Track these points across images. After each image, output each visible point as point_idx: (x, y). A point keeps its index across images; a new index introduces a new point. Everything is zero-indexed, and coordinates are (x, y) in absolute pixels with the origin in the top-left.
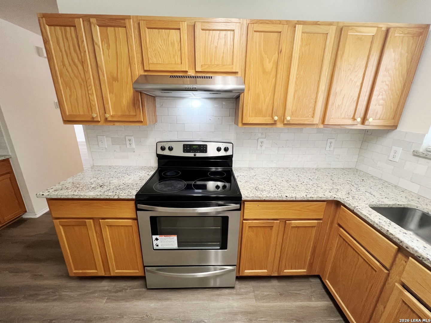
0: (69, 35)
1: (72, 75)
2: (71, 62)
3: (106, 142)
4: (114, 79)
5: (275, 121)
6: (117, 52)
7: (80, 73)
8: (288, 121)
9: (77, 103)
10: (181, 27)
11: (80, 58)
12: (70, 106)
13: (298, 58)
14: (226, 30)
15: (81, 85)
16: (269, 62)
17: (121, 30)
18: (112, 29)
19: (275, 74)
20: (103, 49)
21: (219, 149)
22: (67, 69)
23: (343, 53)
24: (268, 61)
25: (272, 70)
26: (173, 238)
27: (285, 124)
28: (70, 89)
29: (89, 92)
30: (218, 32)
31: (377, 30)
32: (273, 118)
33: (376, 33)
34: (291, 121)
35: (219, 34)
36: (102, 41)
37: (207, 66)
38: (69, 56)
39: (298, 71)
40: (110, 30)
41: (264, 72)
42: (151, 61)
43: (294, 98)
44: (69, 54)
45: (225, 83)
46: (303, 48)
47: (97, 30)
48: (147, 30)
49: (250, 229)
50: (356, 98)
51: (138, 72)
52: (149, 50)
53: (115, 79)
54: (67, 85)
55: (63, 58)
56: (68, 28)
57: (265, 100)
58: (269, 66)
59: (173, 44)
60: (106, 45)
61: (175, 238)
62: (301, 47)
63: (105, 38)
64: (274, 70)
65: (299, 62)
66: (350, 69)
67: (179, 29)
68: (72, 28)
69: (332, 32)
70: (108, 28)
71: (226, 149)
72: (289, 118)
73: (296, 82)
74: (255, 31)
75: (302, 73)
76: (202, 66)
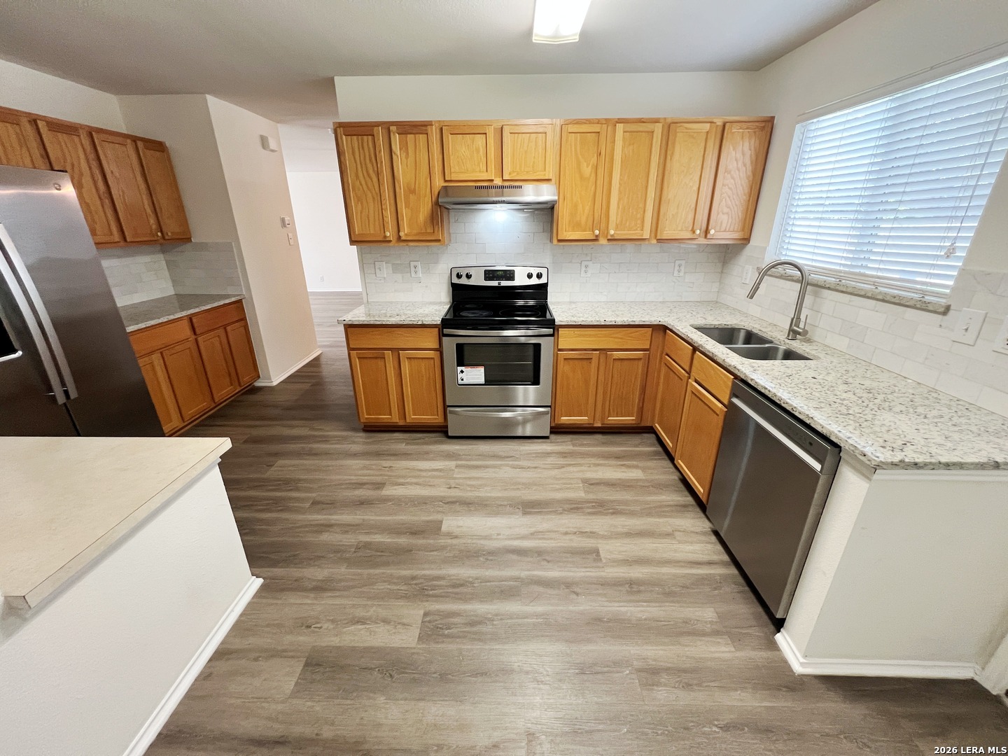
0: (365, 145)
1: (365, 189)
2: (365, 174)
3: (385, 270)
4: (411, 191)
5: (597, 236)
6: (416, 161)
7: (374, 186)
8: (612, 236)
9: (368, 219)
10: (487, 132)
11: (376, 169)
12: (360, 225)
13: (620, 161)
14: (537, 133)
15: (374, 198)
16: (587, 167)
17: (422, 138)
18: (412, 136)
19: (594, 180)
20: (401, 159)
21: (530, 276)
22: (360, 182)
23: (673, 153)
24: (585, 164)
25: (590, 175)
26: (480, 371)
27: (608, 240)
28: (362, 204)
29: (383, 207)
30: (528, 135)
31: (711, 127)
32: (593, 232)
33: (710, 129)
34: (615, 235)
35: (529, 137)
36: (400, 149)
37: (515, 173)
38: (364, 168)
39: (621, 175)
40: (410, 137)
41: (582, 177)
42: (452, 170)
43: (618, 207)
44: (364, 166)
45: (538, 194)
46: (626, 149)
47: (396, 139)
48: (450, 136)
49: (566, 362)
50: (693, 206)
51: (439, 183)
52: (452, 157)
53: (413, 191)
54: (359, 199)
55: (357, 171)
56: (365, 137)
57: (584, 211)
58: (587, 170)
59: (478, 151)
60: (405, 154)
61: (482, 370)
62: (623, 148)
63: (404, 146)
64: (593, 175)
65: (622, 166)
66: (683, 171)
67: (486, 134)
68: (370, 137)
69: (658, 129)
70: (408, 135)
71: (539, 276)
72: (612, 232)
73: (619, 188)
74: (570, 133)
75: (626, 178)
76: (510, 174)
